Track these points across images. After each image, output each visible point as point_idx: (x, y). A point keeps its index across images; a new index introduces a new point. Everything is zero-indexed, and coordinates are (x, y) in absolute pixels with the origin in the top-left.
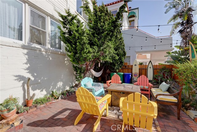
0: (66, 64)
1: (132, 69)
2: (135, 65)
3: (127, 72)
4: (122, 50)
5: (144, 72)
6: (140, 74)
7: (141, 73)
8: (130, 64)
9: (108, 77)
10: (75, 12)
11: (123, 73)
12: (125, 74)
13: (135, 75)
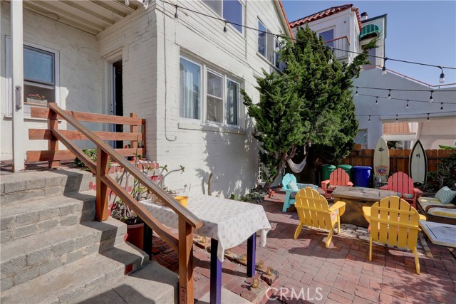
0: (245, 150)
1: (372, 158)
2: (381, 150)
3: (361, 163)
4: (350, 118)
5: (403, 165)
6: (393, 169)
7: (396, 167)
8: (366, 145)
9: (317, 174)
10: (257, 54)
11: (350, 167)
12: (357, 168)
13: (379, 171)
